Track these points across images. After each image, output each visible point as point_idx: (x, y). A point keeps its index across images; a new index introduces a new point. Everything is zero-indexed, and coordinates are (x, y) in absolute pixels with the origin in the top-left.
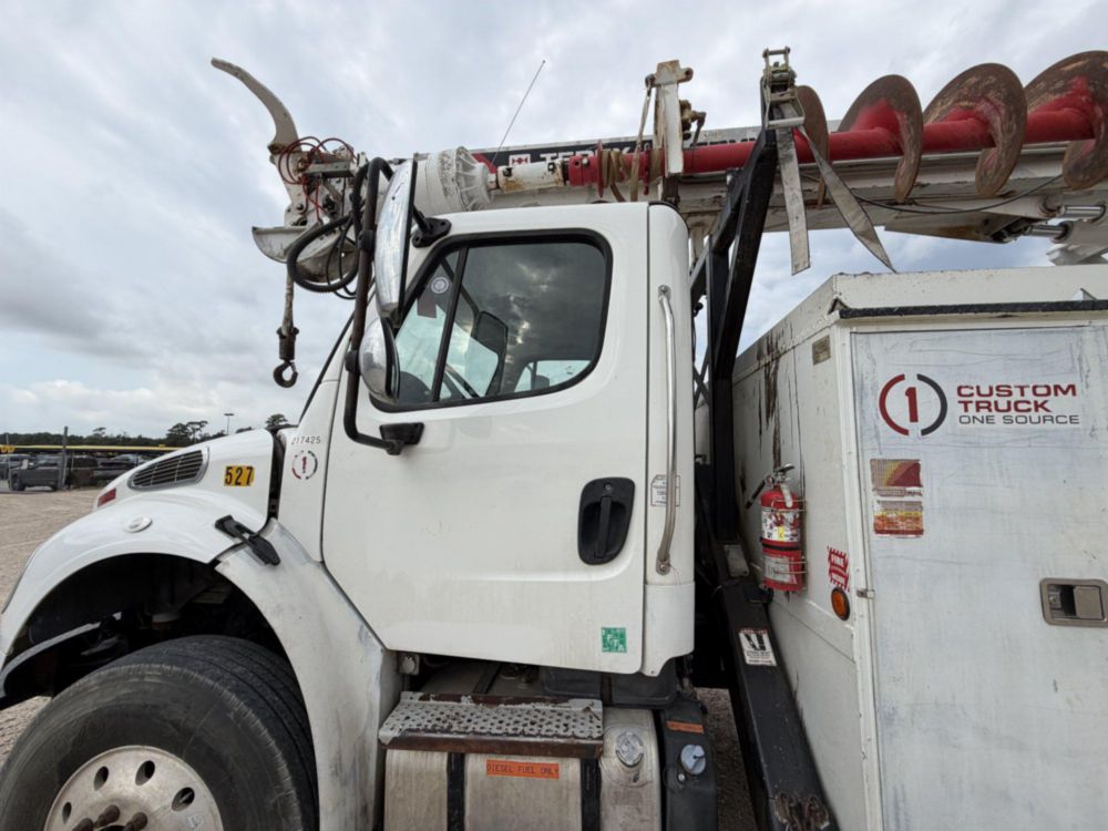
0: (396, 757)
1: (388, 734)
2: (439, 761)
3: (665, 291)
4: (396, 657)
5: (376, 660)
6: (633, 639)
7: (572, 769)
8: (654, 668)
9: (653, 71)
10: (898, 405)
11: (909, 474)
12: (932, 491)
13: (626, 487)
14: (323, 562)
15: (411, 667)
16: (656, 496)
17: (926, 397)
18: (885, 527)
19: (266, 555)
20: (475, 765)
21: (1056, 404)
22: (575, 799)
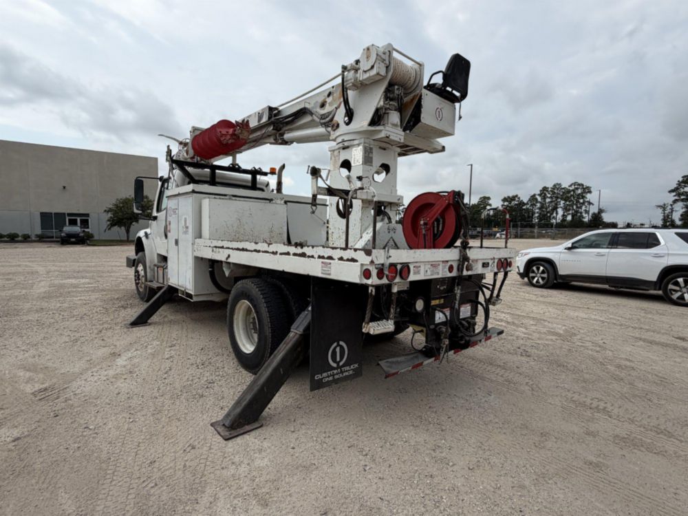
5: (156, 255)
11: (170, 223)
12: (171, 226)
17: (171, 210)
18: (169, 231)
19: (147, 237)
21: (177, 212)
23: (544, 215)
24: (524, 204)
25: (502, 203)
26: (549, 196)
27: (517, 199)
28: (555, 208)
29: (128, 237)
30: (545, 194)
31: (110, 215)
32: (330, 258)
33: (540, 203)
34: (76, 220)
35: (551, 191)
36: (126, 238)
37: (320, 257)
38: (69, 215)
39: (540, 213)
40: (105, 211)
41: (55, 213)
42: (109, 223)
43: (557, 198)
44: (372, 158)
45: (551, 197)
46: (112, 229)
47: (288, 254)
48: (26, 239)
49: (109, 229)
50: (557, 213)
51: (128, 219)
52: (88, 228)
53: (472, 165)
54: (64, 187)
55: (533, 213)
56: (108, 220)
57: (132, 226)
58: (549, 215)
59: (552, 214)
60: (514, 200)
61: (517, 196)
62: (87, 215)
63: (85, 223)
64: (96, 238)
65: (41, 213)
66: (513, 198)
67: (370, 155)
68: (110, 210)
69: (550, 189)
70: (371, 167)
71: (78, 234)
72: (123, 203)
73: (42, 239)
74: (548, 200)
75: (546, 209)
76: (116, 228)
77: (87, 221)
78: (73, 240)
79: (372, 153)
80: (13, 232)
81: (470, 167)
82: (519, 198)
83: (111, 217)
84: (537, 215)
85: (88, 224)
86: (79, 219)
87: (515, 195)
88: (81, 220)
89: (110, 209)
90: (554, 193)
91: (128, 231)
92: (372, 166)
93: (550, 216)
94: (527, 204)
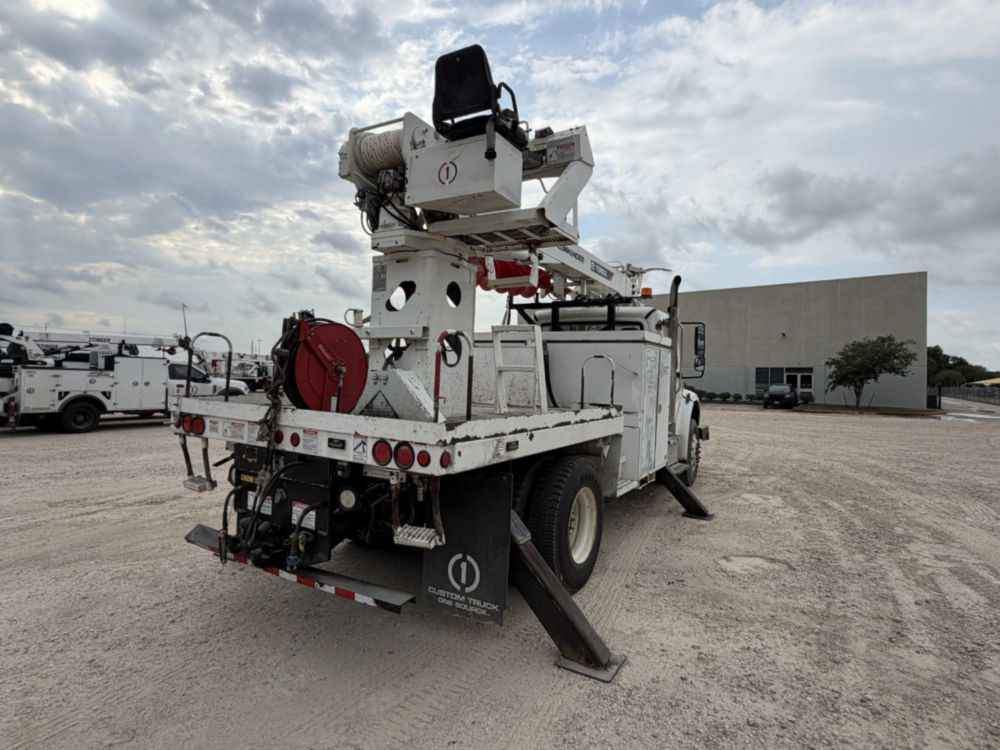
29: (858, 402)
31: (833, 368)
34: (796, 377)
36: (855, 404)
38: (788, 370)
40: (827, 363)
41: (772, 369)
42: (830, 380)
44: (384, 280)
46: (836, 389)
48: (737, 400)
49: (833, 389)
51: (855, 373)
52: (810, 387)
54: (784, 335)
56: (830, 377)
57: (866, 386)
62: (810, 370)
63: (807, 381)
64: (817, 401)
65: (757, 369)
67: (382, 276)
68: (834, 362)
70: (384, 293)
71: (783, 396)
72: (853, 350)
73: (751, 401)
76: (840, 389)
77: (810, 377)
78: (777, 402)
79: (385, 272)
80: (725, 391)
83: (834, 372)
85: (810, 382)
86: (799, 376)
88: (802, 377)
89: (834, 360)
91: (858, 394)
92: (384, 290)
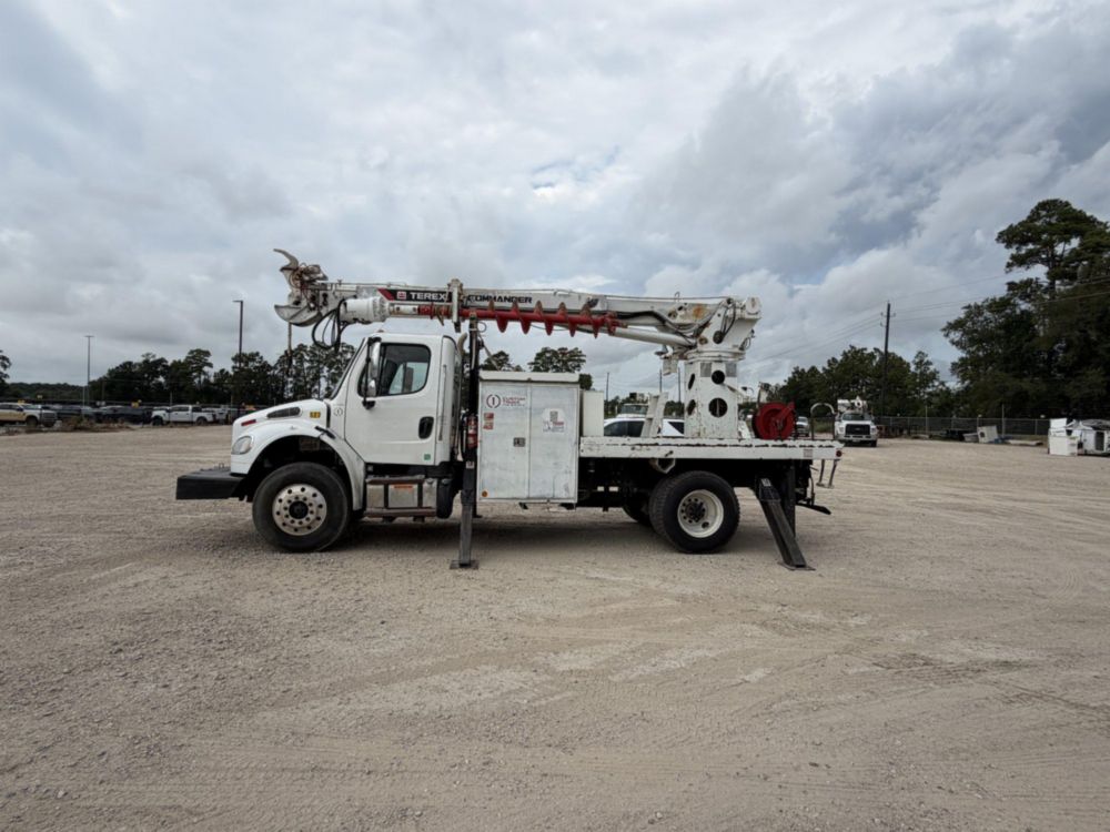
0: (370, 487)
1: (367, 480)
2: (381, 487)
3: (445, 366)
4: (367, 464)
5: (362, 465)
6: (432, 456)
7: (416, 487)
8: (437, 463)
9: (450, 281)
10: (490, 401)
11: (491, 416)
12: (496, 420)
13: (431, 419)
14: (345, 440)
15: (370, 469)
16: (439, 422)
17: (496, 399)
18: (486, 427)
19: (331, 436)
20: (391, 487)
21: (522, 402)
22: (416, 492)
23: (301, 387)
24: (270, 368)
25: (233, 364)
26: (307, 358)
27: (257, 359)
28: (316, 378)
30: (302, 356)
32: (811, 446)
33: (296, 368)
35: (311, 352)
37: (801, 446)
39: (295, 384)
43: (319, 362)
45: (311, 361)
47: (767, 446)
50: (319, 385)
53: (242, 302)
55: (285, 383)
58: (308, 386)
59: (313, 386)
60: (254, 360)
61: (257, 354)
66: (253, 357)
69: (308, 349)
74: (306, 365)
75: (305, 378)
81: (239, 304)
82: (261, 358)
84: (290, 386)
87: (255, 351)
90: (315, 355)
93: (310, 390)
94: (275, 368)
